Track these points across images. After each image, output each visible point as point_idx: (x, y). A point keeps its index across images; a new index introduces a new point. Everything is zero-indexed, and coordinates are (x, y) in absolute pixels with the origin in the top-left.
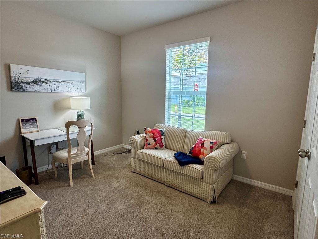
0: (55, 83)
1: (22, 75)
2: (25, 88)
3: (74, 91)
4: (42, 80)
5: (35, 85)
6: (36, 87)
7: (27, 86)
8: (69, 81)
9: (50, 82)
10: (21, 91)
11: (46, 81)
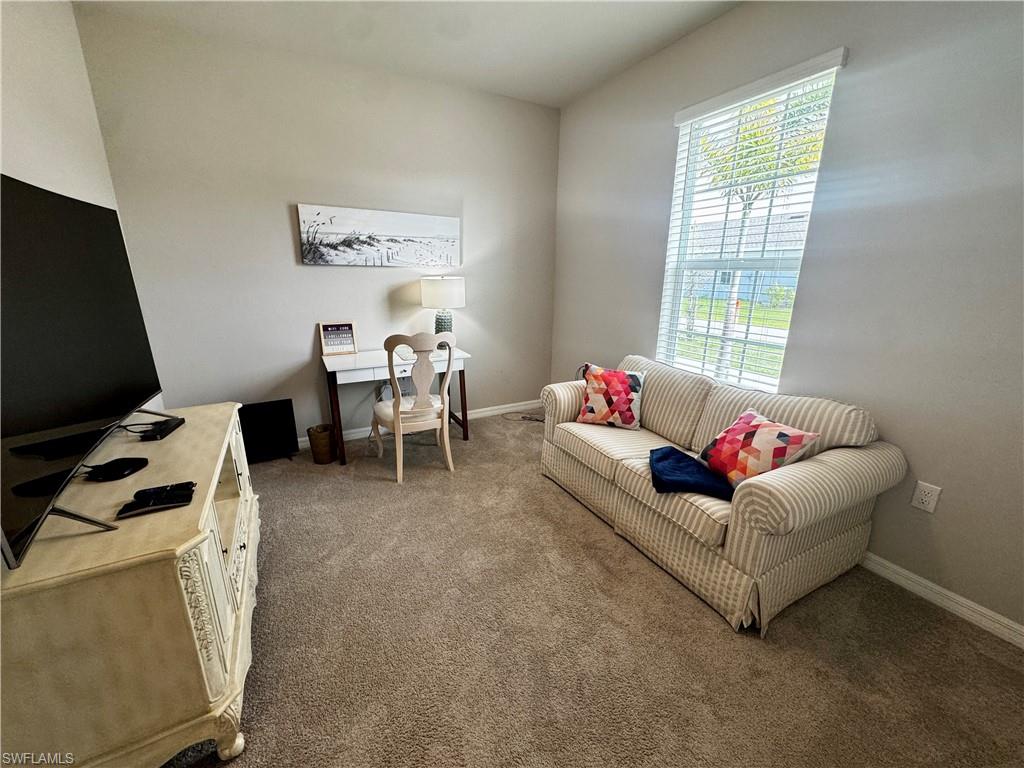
0: (391, 244)
1: (322, 229)
2: (328, 258)
3: (434, 263)
4: (361, 238)
5: (348, 250)
6: (350, 255)
7: (333, 252)
8: (421, 240)
9: (378, 241)
10: (320, 265)
11: (371, 241)
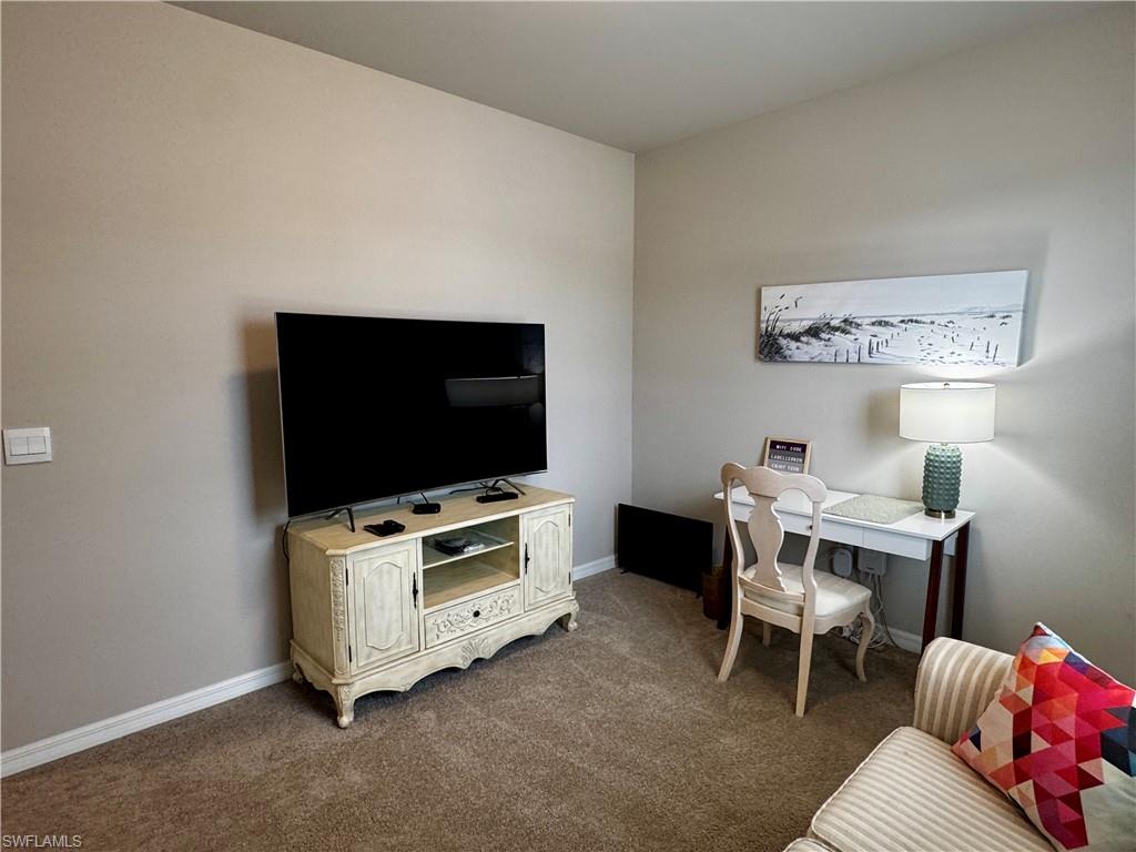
0: (876, 329)
1: (785, 315)
2: (788, 353)
3: (955, 358)
4: (835, 323)
5: (813, 340)
6: (815, 348)
7: (793, 345)
8: (934, 318)
9: (858, 325)
10: (776, 361)
11: (848, 325)
